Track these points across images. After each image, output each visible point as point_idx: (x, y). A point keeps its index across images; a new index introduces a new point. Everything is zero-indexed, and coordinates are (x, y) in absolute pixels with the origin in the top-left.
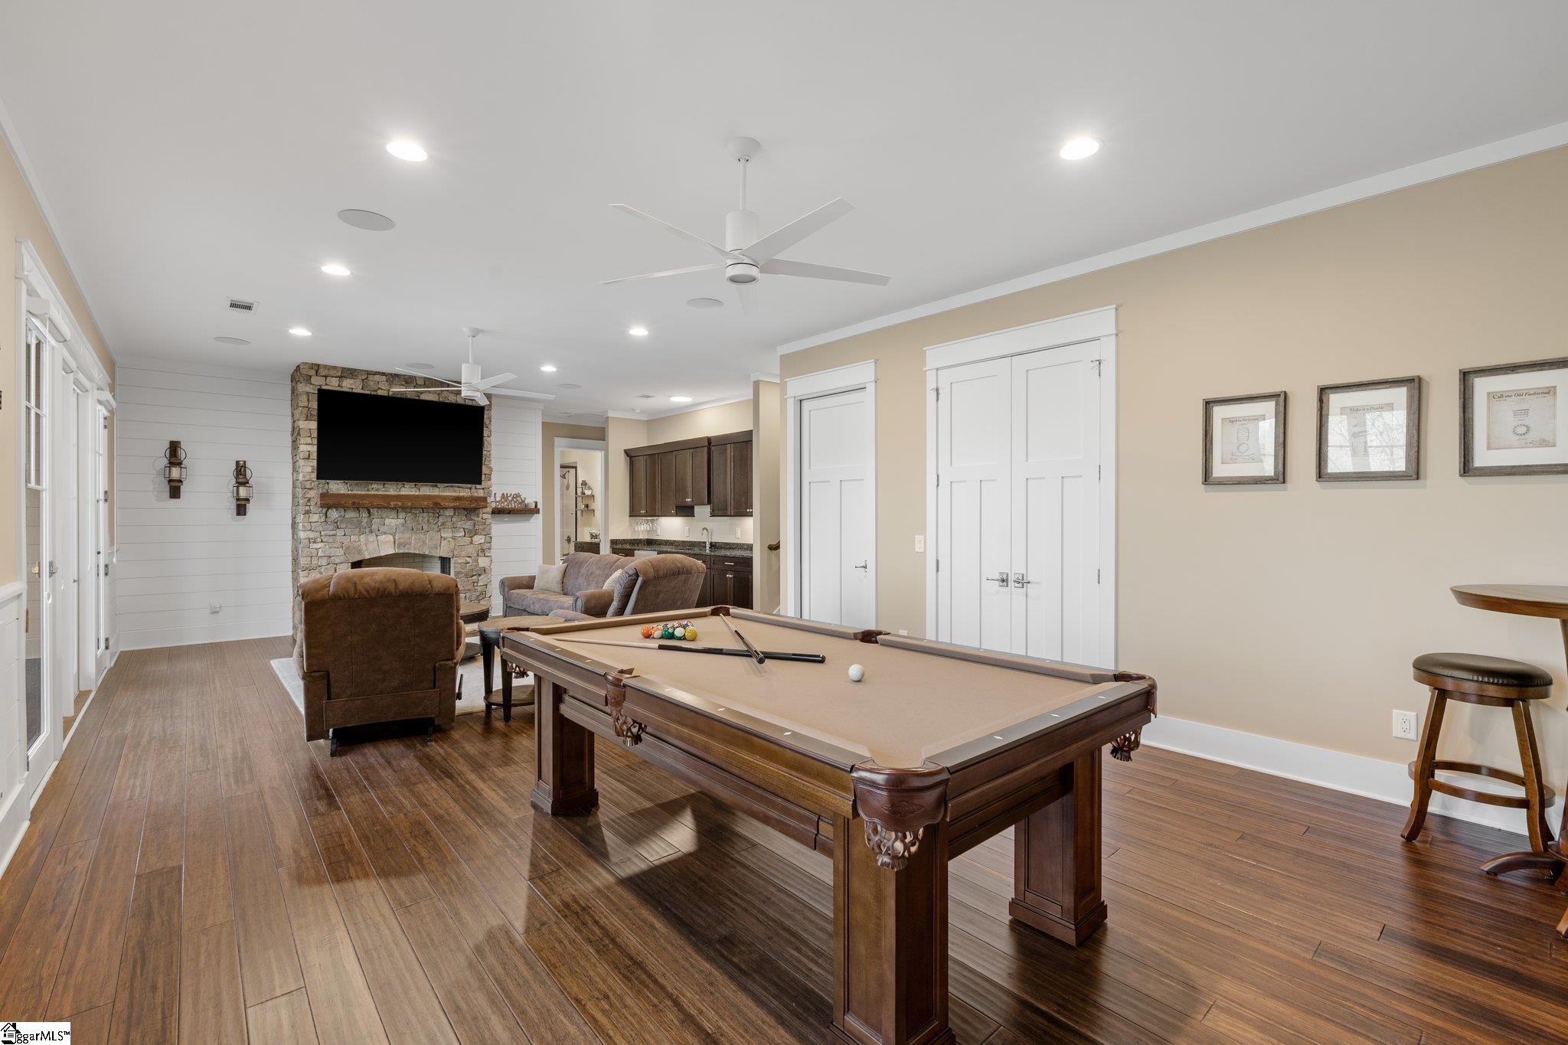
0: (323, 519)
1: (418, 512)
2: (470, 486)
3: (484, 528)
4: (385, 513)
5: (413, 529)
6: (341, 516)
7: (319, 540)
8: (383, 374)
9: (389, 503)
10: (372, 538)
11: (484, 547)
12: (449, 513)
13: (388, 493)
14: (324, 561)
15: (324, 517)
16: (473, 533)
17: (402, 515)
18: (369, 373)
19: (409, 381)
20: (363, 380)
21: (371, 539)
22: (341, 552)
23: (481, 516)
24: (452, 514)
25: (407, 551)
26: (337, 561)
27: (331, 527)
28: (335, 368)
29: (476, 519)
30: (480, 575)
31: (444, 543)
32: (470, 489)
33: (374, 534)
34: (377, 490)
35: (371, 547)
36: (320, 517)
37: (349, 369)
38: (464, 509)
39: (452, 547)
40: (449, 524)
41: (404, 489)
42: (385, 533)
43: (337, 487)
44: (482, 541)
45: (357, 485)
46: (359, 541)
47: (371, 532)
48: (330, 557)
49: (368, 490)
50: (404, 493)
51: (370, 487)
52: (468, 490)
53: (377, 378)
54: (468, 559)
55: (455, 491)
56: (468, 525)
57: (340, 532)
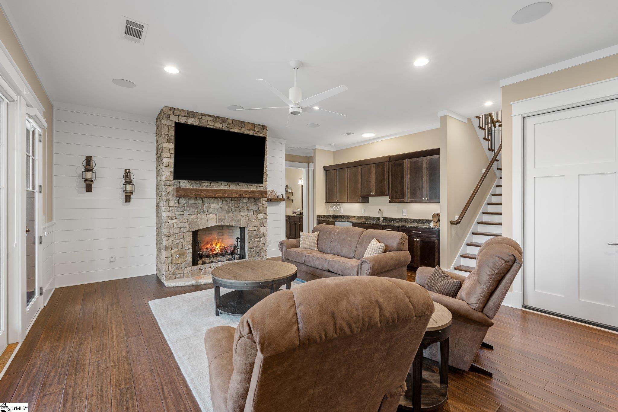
0: (176, 205)
1: (229, 200)
2: (256, 185)
3: (264, 210)
4: (211, 201)
5: (226, 211)
6: (186, 203)
7: (174, 217)
8: (210, 116)
9: (215, 195)
10: (204, 216)
11: (263, 221)
12: (245, 200)
13: (213, 188)
14: (177, 231)
15: (177, 204)
16: (257, 213)
17: (220, 202)
18: (203, 115)
19: (224, 121)
20: (199, 119)
21: (203, 217)
22: (186, 225)
23: (262, 202)
24: (247, 201)
25: (223, 224)
26: (185, 231)
27: (181, 210)
28: (183, 111)
29: (259, 204)
30: (261, 237)
31: (243, 219)
32: (256, 186)
33: (205, 213)
34: (207, 187)
35: (204, 221)
36: (175, 203)
37: (192, 112)
38: (253, 198)
39: (247, 221)
40: (245, 207)
41: (221, 186)
42: (211, 213)
43: (185, 184)
44: (262, 217)
45: (196, 183)
46: (197, 218)
47: (204, 212)
48: (180, 228)
49: (202, 187)
50: (222, 189)
51: (203, 185)
52: (255, 187)
53: (207, 118)
54: (255, 228)
55: (249, 188)
56: (255, 208)
57: (186, 213)
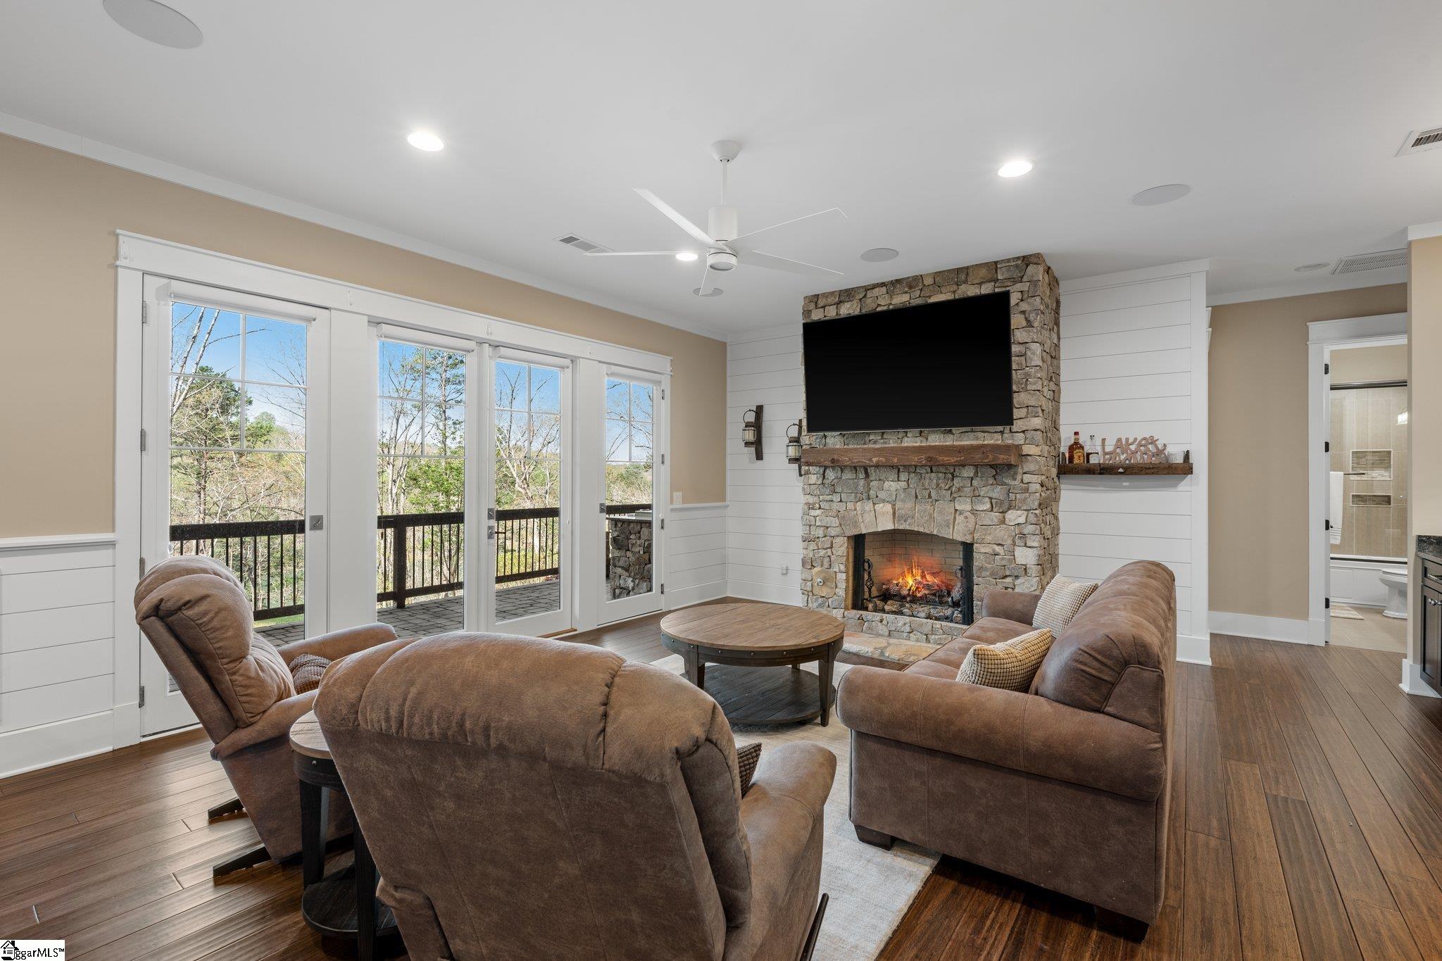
0: (820, 482)
1: (924, 471)
2: (1000, 428)
3: (1026, 499)
4: (883, 474)
5: (916, 497)
6: (836, 478)
7: (817, 506)
8: (883, 284)
10: (868, 506)
11: (1026, 531)
12: (968, 472)
13: (887, 446)
14: (820, 532)
15: (821, 479)
16: (1003, 506)
17: (904, 476)
18: (868, 289)
19: (914, 284)
20: (860, 300)
21: (867, 508)
22: (835, 522)
23: (1019, 477)
24: (972, 474)
25: (908, 528)
26: (833, 533)
27: (828, 491)
28: (832, 293)
29: (1013, 483)
30: (1017, 577)
31: (960, 519)
32: (1002, 432)
33: (871, 501)
34: (875, 442)
35: (869, 518)
36: (818, 478)
37: (846, 290)
38: (991, 466)
39: (971, 526)
40: (968, 490)
41: (906, 439)
42: (883, 501)
43: (834, 440)
44: (1022, 520)
45: (854, 436)
46: (855, 510)
47: (869, 498)
48: (828, 528)
49: (864, 444)
50: (906, 445)
51: (867, 439)
52: (998, 436)
53: (876, 292)
54: (998, 549)
55: (977, 438)
56: (997, 492)
57: (836, 498)
